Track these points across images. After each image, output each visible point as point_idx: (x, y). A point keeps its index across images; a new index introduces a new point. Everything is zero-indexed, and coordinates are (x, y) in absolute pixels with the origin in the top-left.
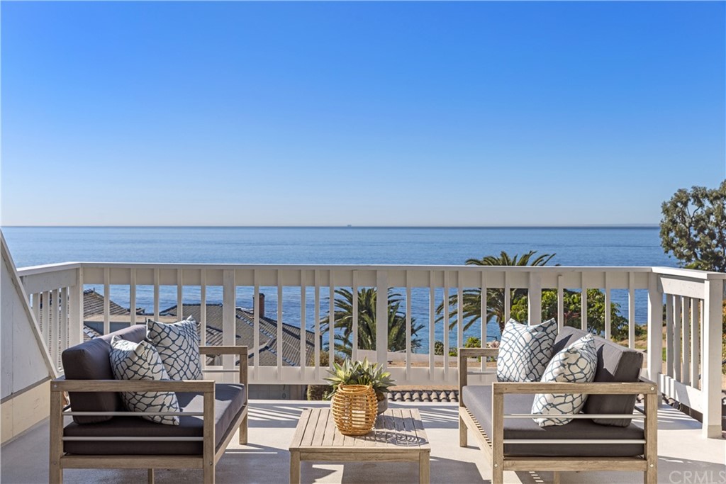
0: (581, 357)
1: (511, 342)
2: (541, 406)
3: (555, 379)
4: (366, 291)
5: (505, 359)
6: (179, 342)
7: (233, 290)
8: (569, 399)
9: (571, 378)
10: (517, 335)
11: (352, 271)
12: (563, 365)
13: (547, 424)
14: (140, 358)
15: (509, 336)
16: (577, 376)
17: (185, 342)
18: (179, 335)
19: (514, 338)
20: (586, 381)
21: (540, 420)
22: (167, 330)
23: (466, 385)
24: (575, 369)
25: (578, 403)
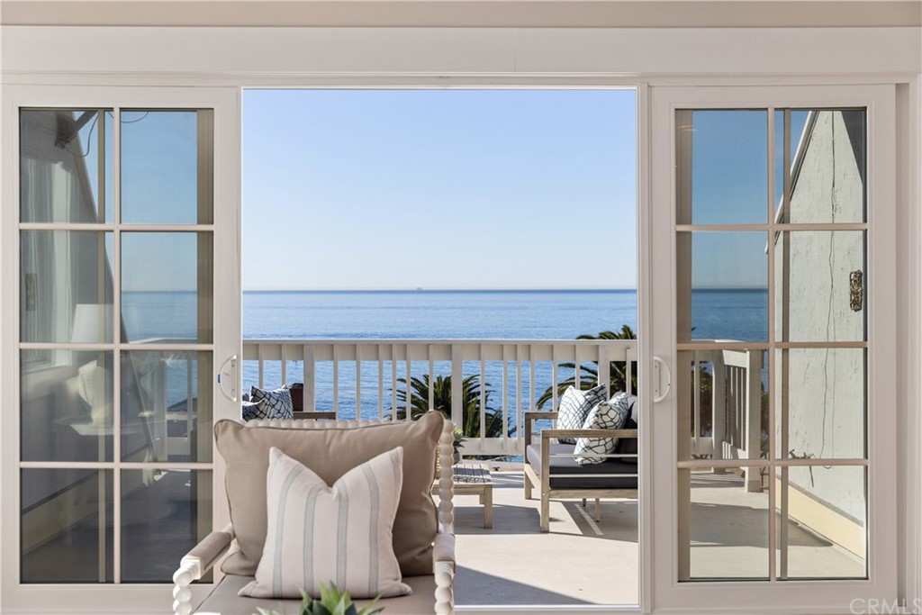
0: (611, 409)
1: (568, 405)
2: (580, 449)
3: (591, 427)
4: (443, 379)
5: (563, 420)
6: (278, 407)
7: (313, 365)
8: (602, 442)
9: (603, 425)
10: (573, 399)
11: (428, 345)
12: (597, 416)
13: (584, 462)
14: (261, 412)
15: (567, 400)
16: (608, 424)
17: (283, 408)
18: (278, 401)
19: (570, 402)
20: (616, 428)
21: (579, 460)
22: (268, 396)
23: (530, 443)
24: (606, 418)
25: (609, 445)
